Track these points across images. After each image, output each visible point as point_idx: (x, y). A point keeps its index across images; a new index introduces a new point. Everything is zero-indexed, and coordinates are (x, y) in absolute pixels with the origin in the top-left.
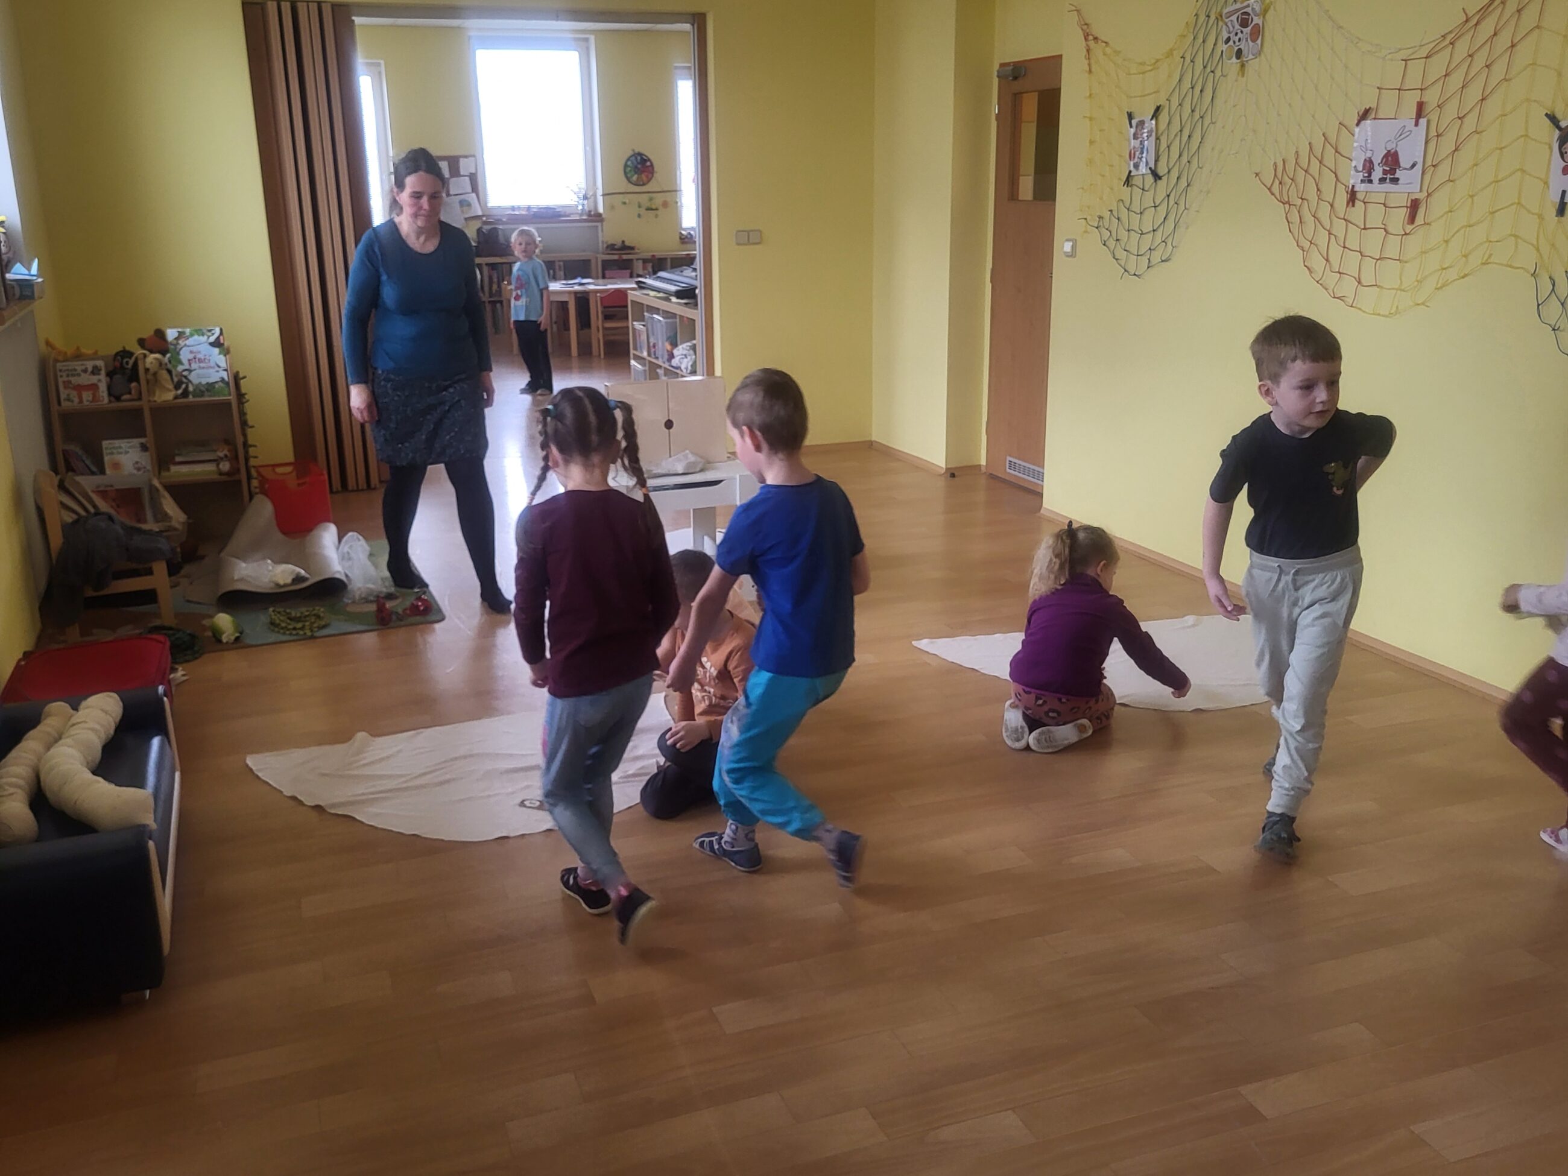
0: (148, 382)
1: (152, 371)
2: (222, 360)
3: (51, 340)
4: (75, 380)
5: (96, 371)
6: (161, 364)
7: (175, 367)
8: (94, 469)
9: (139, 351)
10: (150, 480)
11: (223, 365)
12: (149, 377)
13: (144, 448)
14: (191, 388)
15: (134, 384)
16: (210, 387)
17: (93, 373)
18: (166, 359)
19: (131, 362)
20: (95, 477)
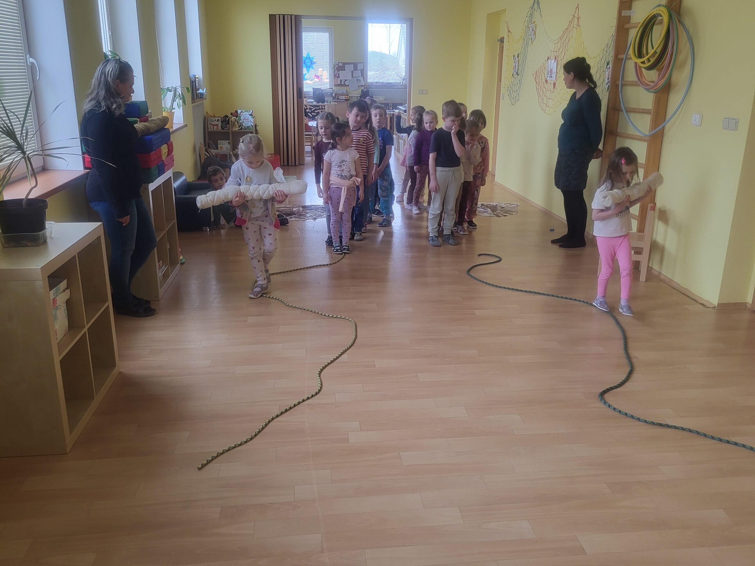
0: (232, 125)
1: (233, 122)
2: (252, 120)
3: (208, 112)
4: (213, 123)
5: (218, 121)
6: (236, 120)
7: (239, 121)
8: (215, 148)
9: (230, 116)
10: (230, 152)
11: (252, 121)
12: (232, 123)
13: (229, 143)
14: (243, 128)
15: (228, 125)
16: (248, 127)
17: (217, 121)
18: (237, 119)
19: (228, 119)
20: (215, 150)
